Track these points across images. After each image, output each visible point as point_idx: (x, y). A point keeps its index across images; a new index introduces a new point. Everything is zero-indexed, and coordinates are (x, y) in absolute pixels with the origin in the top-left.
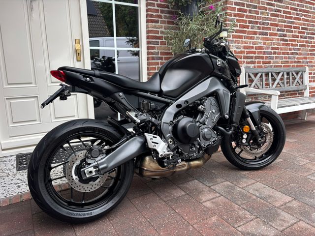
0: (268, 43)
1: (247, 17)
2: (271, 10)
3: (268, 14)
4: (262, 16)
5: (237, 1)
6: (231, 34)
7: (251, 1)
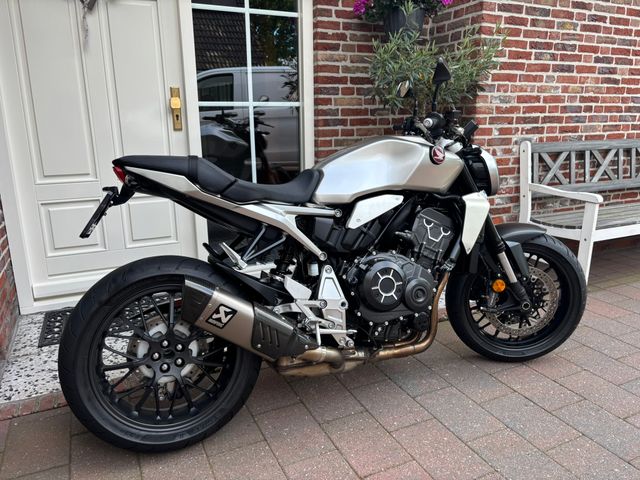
0: (573, 88)
1: (527, 34)
2: (582, 17)
3: (576, 25)
4: (562, 31)
5: (504, 1)
6: (490, 73)
7: (537, 0)
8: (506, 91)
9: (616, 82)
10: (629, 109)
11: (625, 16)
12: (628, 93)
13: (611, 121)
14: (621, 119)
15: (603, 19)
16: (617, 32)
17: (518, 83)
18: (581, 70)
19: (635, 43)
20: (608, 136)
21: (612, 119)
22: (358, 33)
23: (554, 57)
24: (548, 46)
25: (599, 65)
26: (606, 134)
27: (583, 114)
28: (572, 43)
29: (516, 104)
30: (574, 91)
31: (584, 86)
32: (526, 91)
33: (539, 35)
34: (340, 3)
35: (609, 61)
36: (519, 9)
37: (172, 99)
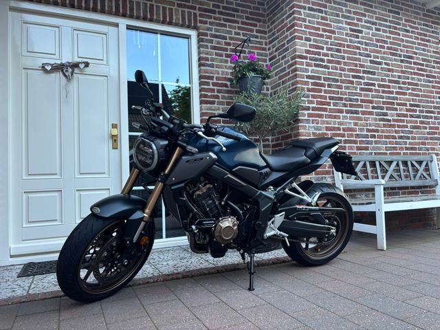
0: (361, 124)
1: (326, 92)
2: (360, 84)
3: (356, 88)
4: (348, 91)
5: (309, 74)
6: (306, 112)
7: (330, 74)
8: (317, 123)
9: (389, 121)
10: (401, 137)
11: (387, 83)
12: (398, 127)
14: (396, 143)
15: (374, 85)
16: (383, 92)
17: (324, 119)
18: (364, 113)
19: (397, 99)
20: (390, 154)
21: (390, 143)
22: (226, 95)
23: (345, 105)
24: (341, 99)
25: (375, 111)
26: (388, 152)
27: (370, 139)
28: (355, 97)
29: (325, 132)
31: (368, 122)
32: (330, 124)
33: (334, 92)
34: (215, 79)
35: (382, 108)
36: (319, 78)
37: (112, 130)
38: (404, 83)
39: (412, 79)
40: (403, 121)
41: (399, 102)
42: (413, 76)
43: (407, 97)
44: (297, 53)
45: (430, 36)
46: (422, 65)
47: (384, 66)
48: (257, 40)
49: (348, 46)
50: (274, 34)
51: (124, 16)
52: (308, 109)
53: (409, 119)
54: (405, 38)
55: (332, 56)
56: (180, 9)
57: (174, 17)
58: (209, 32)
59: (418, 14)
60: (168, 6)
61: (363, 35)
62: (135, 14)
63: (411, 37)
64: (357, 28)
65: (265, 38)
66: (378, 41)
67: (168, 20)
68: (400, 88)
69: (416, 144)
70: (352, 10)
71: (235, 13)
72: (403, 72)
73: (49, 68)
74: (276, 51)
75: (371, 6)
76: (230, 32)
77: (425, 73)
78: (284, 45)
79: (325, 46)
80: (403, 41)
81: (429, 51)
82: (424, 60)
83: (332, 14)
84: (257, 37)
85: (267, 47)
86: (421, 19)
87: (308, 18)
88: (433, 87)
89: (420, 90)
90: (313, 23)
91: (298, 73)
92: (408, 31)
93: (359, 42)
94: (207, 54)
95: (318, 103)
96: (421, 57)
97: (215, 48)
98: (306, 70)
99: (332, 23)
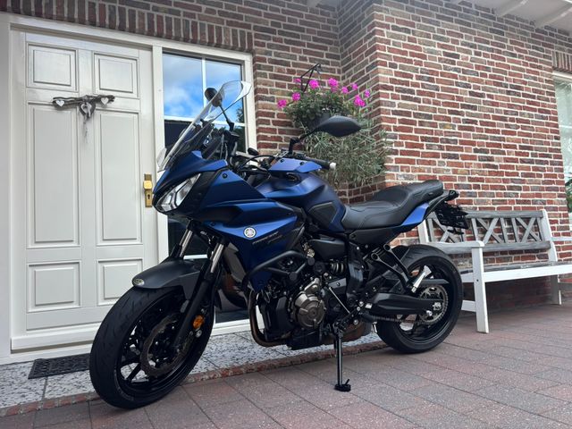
0: (461, 171)
1: (417, 130)
2: (458, 121)
3: (454, 127)
4: (444, 130)
5: (396, 108)
6: (393, 157)
7: (421, 108)
8: (408, 171)
9: (495, 167)
10: (510, 188)
11: (491, 120)
12: (507, 175)
13: (498, 196)
14: (506, 195)
15: (475, 122)
16: (487, 131)
17: (416, 166)
18: (464, 157)
19: (504, 139)
20: (499, 208)
21: (498, 195)
22: (291, 137)
23: (441, 148)
24: (436, 140)
25: (478, 154)
26: (496, 206)
27: (473, 190)
28: (453, 138)
29: (418, 181)
30: (462, 173)
31: (470, 169)
32: (424, 171)
33: (427, 132)
34: (276, 116)
35: (487, 152)
36: (408, 114)
37: (145, 182)
38: (512, 120)
39: (522, 114)
40: (512, 167)
41: (506, 143)
42: (523, 111)
43: (517, 137)
44: (380, 83)
45: (541, 62)
46: (534, 97)
47: (486, 99)
48: (328, 66)
49: (442, 74)
50: (349, 59)
51: (159, 36)
52: (396, 152)
53: (520, 164)
54: (511, 64)
55: (423, 86)
56: (231, 28)
57: (223, 38)
58: (267, 57)
59: (525, 33)
60: (215, 25)
61: (460, 60)
62: (174, 34)
63: (518, 63)
64: (452, 52)
65: (337, 64)
66: (478, 67)
67: (215, 41)
68: (507, 126)
69: (530, 196)
70: (446, 29)
71: (300, 33)
72: (510, 106)
73: (61, 103)
74: (352, 80)
75: (469, 25)
76: (294, 57)
77: (537, 107)
78: (363, 73)
79: (414, 74)
80: (509, 67)
81: (541, 80)
82: (535, 91)
83: (421, 35)
84: (327, 63)
85: (341, 76)
86: (530, 41)
87: (392, 40)
88: (548, 124)
89: (532, 129)
90: (399, 45)
91: (382, 107)
92: (514, 55)
93: (455, 70)
94: (265, 85)
95: (408, 145)
96: (531, 87)
97: (275, 77)
98: (392, 104)
99: (422, 46)
